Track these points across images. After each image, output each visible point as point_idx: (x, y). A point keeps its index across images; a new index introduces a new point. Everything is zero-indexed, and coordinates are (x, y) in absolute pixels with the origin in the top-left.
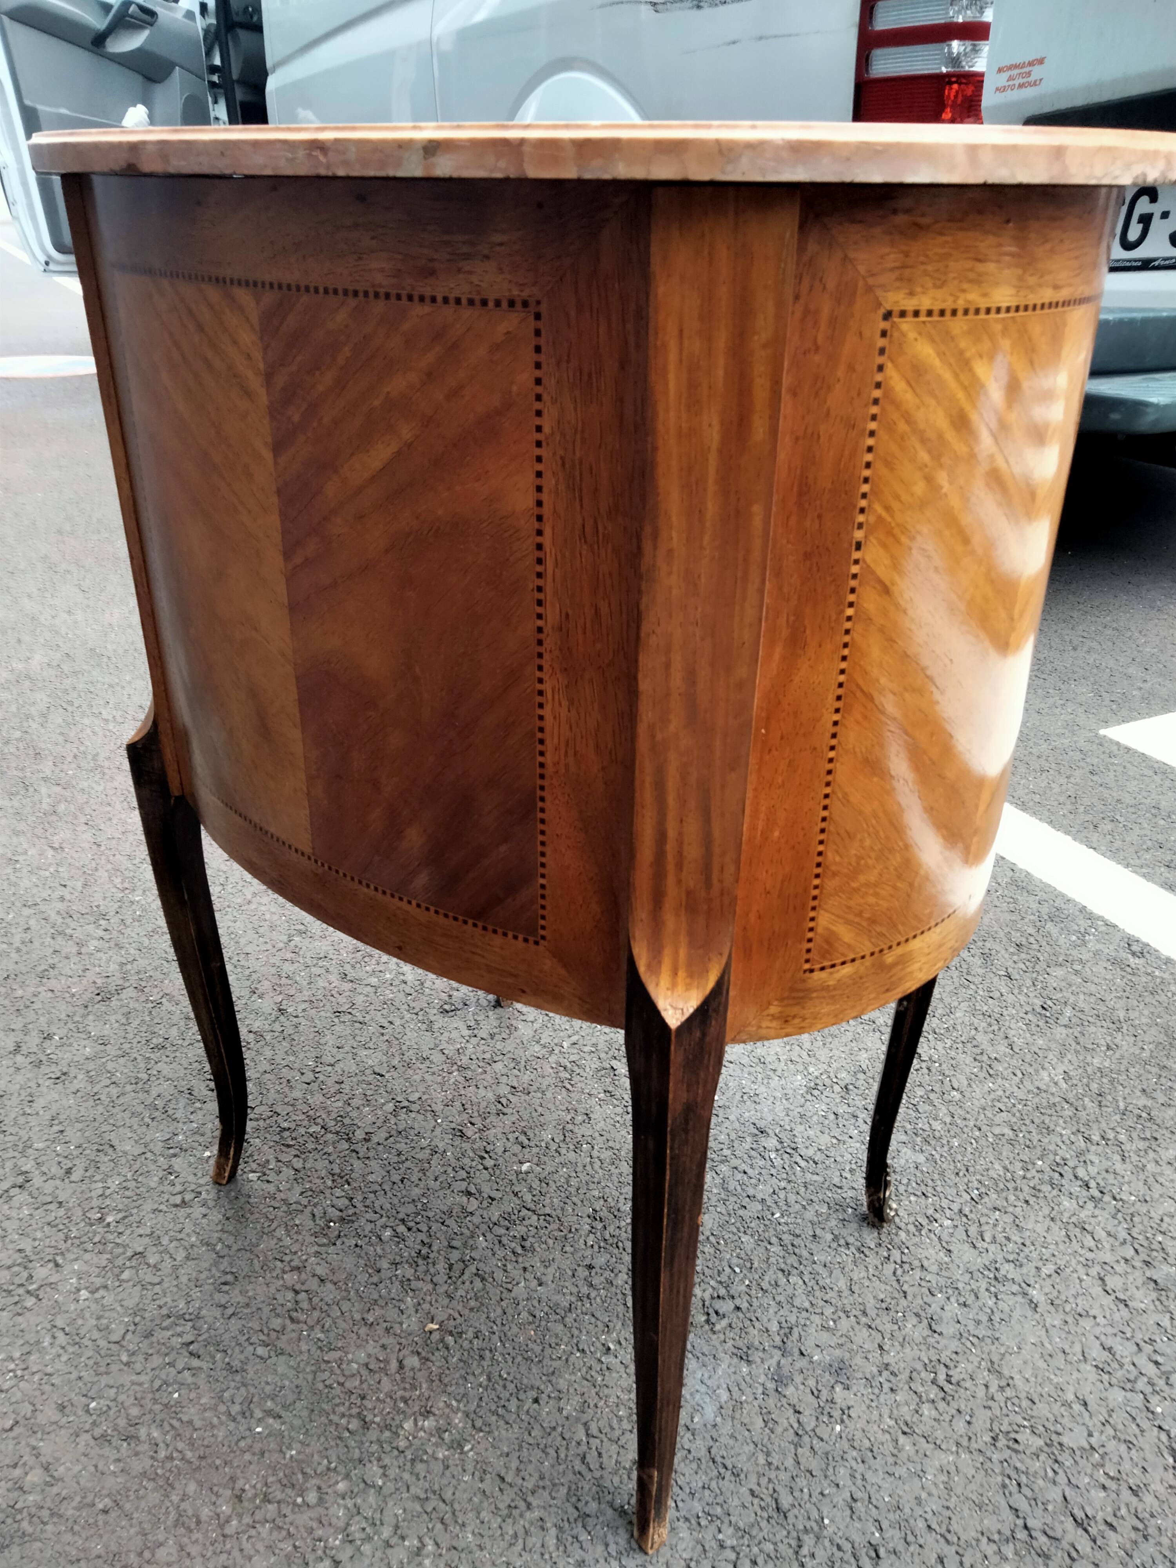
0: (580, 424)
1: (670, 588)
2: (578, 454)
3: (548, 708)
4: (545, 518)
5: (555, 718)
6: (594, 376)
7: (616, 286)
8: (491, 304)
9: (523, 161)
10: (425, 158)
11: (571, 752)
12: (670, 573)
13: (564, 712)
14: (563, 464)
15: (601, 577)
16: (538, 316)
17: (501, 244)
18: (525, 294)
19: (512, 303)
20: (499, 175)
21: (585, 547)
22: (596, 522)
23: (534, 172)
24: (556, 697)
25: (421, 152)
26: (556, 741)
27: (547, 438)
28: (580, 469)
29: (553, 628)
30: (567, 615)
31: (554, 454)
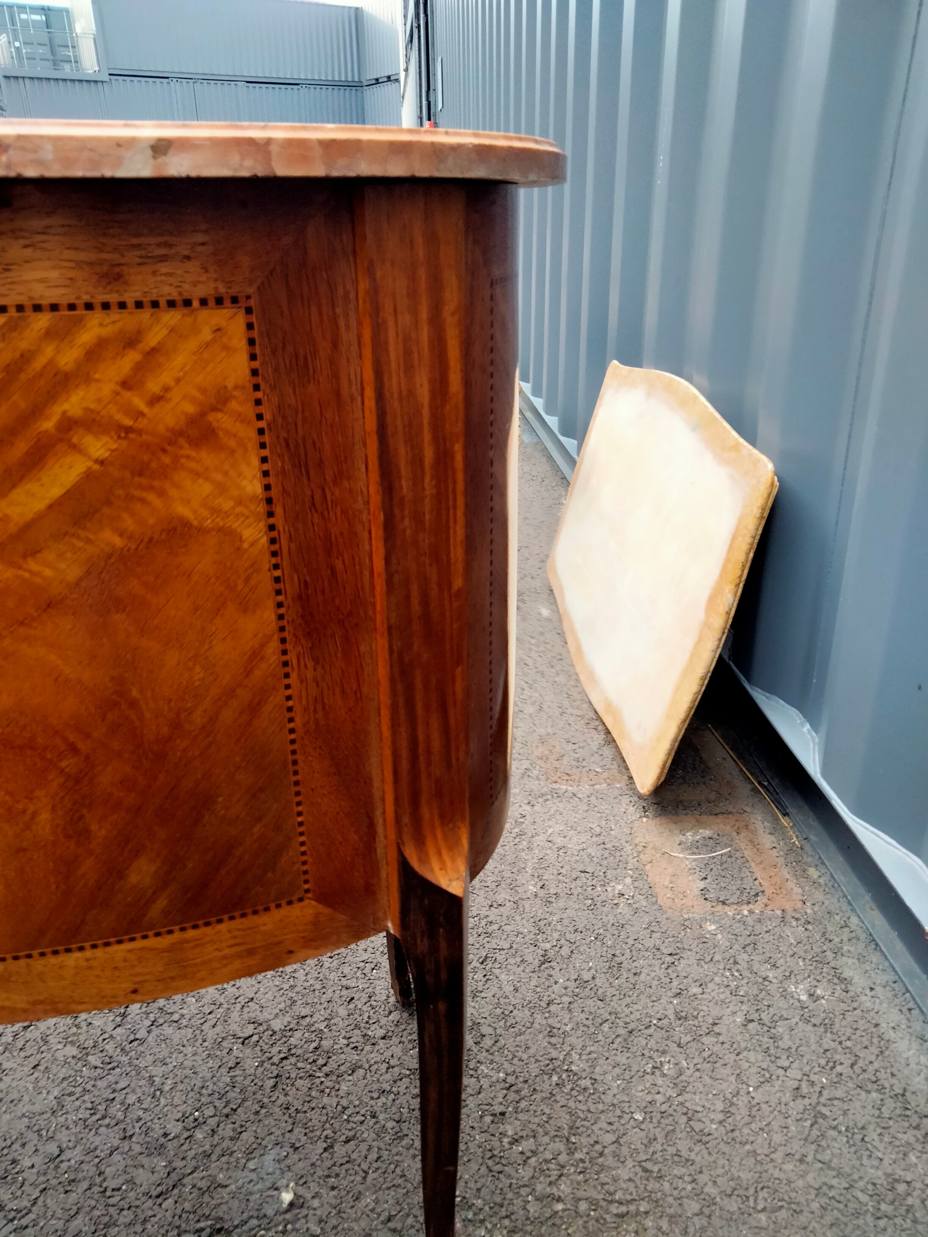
0: (300, 407)
1: (404, 530)
2: (300, 432)
3: (294, 676)
4: (274, 500)
5: (302, 682)
6: (309, 359)
7: (325, 275)
8: (196, 304)
9: (270, 159)
10: (154, 158)
11: (319, 707)
12: (403, 518)
13: (310, 674)
14: (288, 445)
15: (333, 538)
16: (249, 311)
17: (203, 244)
18: (233, 291)
19: (219, 301)
20: (245, 173)
21: (316, 516)
22: (323, 490)
23: (282, 170)
24: (302, 662)
25: (149, 152)
26: (304, 702)
27: (269, 425)
28: (304, 446)
29: (293, 599)
30: (306, 582)
31: (278, 438)
